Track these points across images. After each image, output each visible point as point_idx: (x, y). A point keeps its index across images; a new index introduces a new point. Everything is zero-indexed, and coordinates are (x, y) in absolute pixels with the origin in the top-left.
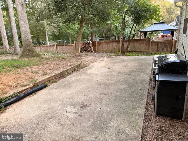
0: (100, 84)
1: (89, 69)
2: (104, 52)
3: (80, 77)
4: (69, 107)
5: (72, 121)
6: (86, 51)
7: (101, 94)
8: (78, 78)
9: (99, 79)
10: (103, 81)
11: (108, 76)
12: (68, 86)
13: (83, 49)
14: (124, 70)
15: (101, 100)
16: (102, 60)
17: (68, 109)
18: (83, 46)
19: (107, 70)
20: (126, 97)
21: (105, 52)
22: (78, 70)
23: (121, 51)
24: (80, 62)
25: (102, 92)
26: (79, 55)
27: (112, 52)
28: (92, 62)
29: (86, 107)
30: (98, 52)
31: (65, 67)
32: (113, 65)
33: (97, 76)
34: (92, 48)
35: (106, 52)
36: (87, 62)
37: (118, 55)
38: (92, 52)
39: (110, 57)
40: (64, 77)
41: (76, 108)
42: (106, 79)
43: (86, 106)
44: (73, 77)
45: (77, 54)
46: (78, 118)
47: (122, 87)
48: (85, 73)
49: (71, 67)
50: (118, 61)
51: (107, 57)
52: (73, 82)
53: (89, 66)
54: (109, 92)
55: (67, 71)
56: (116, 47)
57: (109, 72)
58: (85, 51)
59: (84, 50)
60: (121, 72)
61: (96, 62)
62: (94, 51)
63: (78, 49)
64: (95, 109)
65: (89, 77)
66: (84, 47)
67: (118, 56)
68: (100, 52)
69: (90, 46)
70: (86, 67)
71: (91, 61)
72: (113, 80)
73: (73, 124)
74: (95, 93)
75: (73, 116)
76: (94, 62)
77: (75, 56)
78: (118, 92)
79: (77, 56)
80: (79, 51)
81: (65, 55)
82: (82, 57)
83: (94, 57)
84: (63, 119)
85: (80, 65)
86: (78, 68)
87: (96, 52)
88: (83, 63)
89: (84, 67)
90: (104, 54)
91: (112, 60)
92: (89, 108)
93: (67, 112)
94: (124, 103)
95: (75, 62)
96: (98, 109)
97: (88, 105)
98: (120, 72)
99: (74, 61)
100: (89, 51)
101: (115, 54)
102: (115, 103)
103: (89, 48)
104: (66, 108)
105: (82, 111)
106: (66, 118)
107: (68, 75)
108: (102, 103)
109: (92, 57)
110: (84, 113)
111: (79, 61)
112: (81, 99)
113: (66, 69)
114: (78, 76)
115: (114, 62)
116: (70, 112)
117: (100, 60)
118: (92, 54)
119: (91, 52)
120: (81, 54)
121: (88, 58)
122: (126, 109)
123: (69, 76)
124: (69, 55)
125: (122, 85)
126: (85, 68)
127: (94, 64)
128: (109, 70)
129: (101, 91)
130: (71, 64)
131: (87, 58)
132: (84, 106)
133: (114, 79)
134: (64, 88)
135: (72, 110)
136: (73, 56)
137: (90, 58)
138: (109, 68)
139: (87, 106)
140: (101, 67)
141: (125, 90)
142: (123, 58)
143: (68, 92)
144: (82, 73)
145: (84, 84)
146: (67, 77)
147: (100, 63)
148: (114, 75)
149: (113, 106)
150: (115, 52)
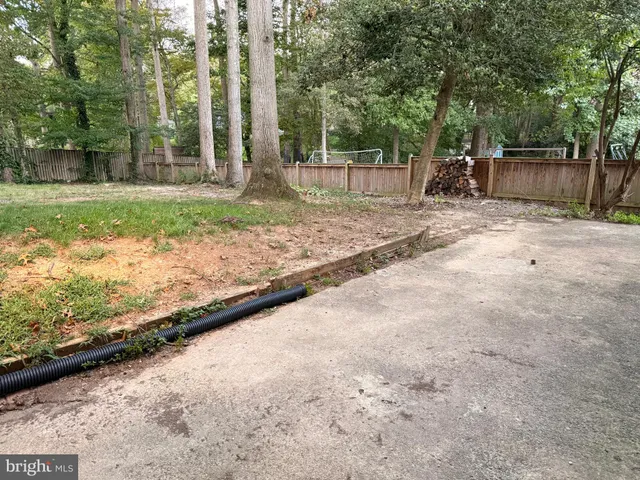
0: (492, 317)
1: (452, 256)
2: (516, 199)
3: (415, 281)
4: (370, 376)
5: (378, 427)
6: (446, 190)
7: (492, 354)
8: (408, 282)
9: (489, 297)
10: (502, 307)
11: (526, 291)
12: (372, 304)
13: (439, 183)
14: (600, 277)
15: (490, 379)
16: (508, 228)
17: (369, 382)
18: (439, 171)
19: (524, 268)
20: (594, 386)
21: (523, 199)
22: (410, 256)
23: (588, 202)
24: (421, 229)
25: (495, 348)
26: (421, 204)
27: (551, 204)
28: (466, 233)
29: (429, 390)
30: (492, 197)
31: (369, 241)
32: (552, 253)
33: (482, 285)
34: (471, 181)
35: (526, 201)
36: (447, 232)
37: (576, 217)
38: (472, 195)
39: (541, 219)
40: (362, 272)
41: (395, 385)
42: (518, 303)
43: (430, 387)
44: (392, 276)
45: (414, 201)
46: (400, 422)
47: (584, 343)
48: (436, 269)
49: (389, 242)
50: (574, 238)
51: (529, 220)
52: (390, 293)
53: (455, 245)
54: (526, 352)
55: (373, 254)
56: (568, 186)
57: (529, 277)
58: (443, 189)
59: (440, 186)
60: (584, 284)
61: (481, 233)
62: (476, 194)
63: (421, 181)
64: (465, 407)
65: (449, 286)
66: (441, 175)
67: (577, 221)
68: (501, 198)
69: (465, 175)
70: (441, 246)
71: (463, 227)
72: (548, 311)
73: (380, 440)
74: (469, 347)
75: (381, 411)
76: (473, 231)
77: (406, 205)
78: (565, 360)
79: (413, 207)
80: (423, 191)
81: (373, 200)
82: (429, 212)
83: (475, 216)
84: (348, 414)
85: (419, 237)
86: (412, 247)
87: (485, 196)
88: (431, 232)
89: (435, 248)
90: (518, 208)
91: (548, 233)
92: (440, 397)
93: (361, 391)
94: (584, 405)
95: (403, 226)
96: (474, 409)
97: (438, 385)
98: (577, 285)
99: (400, 221)
100: (458, 192)
101: (564, 212)
102: (545, 399)
103: (461, 182)
104: (359, 379)
105: (414, 403)
106: (358, 412)
107: (376, 268)
108: (491, 391)
109: (469, 214)
110: (422, 411)
111: (418, 225)
112: (415, 358)
113: (371, 248)
114: (408, 274)
115: (556, 241)
116: (372, 397)
117: (500, 227)
118: (469, 202)
119: (466, 196)
120: (430, 200)
121: (454, 218)
122: (592, 434)
123: (379, 272)
124: (387, 200)
125: (585, 334)
126: (438, 250)
127: (472, 239)
128: (532, 268)
129: (494, 344)
130: (391, 230)
131: (447, 218)
132: (423, 387)
133: (551, 306)
134: (359, 309)
135: (379, 391)
136: (398, 206)
137: (459, 215)
138: (533, 262)
139: (432, 387)
140: (500, 255)
141: (595, 356)
142: (597, 228)
143: (372, 325)
144: (425, 266)
145: (429, 306)
146: (372, 275)
147: (498, 238)
148: (553, 290)
149: (538, 409)
150: (562, 205)
